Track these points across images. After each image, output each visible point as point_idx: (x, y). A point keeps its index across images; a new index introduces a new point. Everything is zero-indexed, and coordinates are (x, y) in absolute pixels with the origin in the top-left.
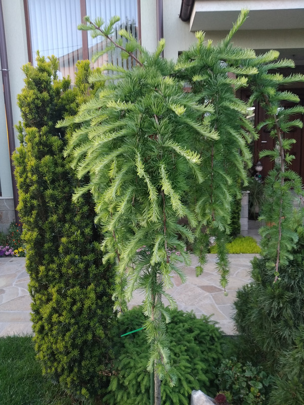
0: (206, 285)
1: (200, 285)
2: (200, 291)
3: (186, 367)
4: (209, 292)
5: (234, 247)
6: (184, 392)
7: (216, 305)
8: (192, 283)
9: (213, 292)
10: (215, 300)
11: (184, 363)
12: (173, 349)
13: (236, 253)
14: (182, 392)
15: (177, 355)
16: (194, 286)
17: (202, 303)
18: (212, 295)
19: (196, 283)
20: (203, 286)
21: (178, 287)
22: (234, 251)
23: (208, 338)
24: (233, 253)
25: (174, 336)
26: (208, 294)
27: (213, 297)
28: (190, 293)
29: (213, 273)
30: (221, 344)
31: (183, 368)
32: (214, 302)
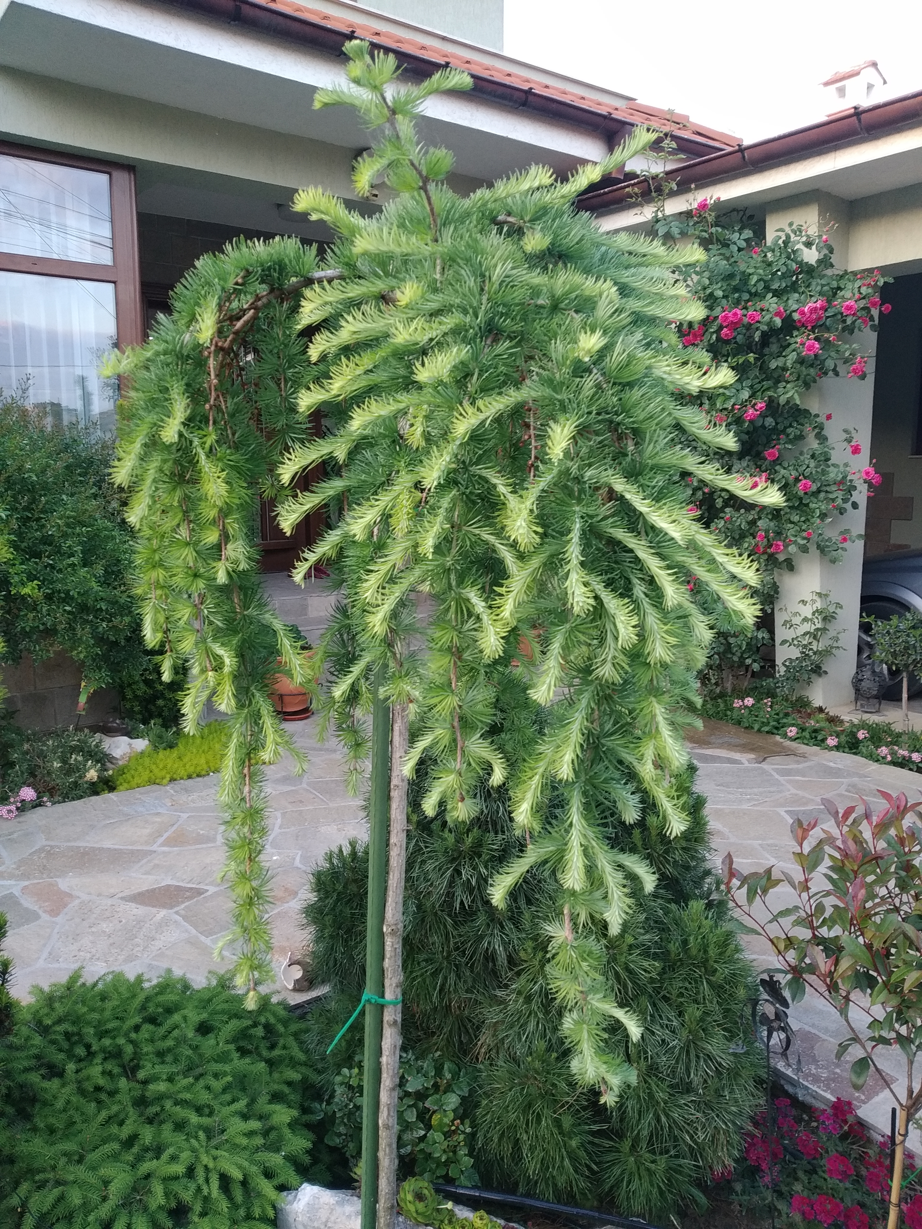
0: (145, 888)
1: (127, 893)
2: (137, 910)
3: (250, 1134)
4: (164, 906)
5: (186, 759)
6: (264, 1210)
7: (203, 938)
8: (99, 895)
9: (178, 904)
10: (196, 927)
11: (237, 1126)
12: (188, 1096)
13: (199, 776)
14: (257, 1212)
15: (207, 1111)
16: (110, 902)
17: (158, 944)
18: (177, 913)
19: (112, 891)
20: (141, 894)
21: (59, 919)
22: (191, 770)
23: (260, 1032)
24: (190, 777)
25: (169, 1058)
26: (163, 913)
27: (185, 918)
28: (105, 926)
29: (155, 847)
30: (296, 1035)
31: (244, 1141)
32: (194, 931)
